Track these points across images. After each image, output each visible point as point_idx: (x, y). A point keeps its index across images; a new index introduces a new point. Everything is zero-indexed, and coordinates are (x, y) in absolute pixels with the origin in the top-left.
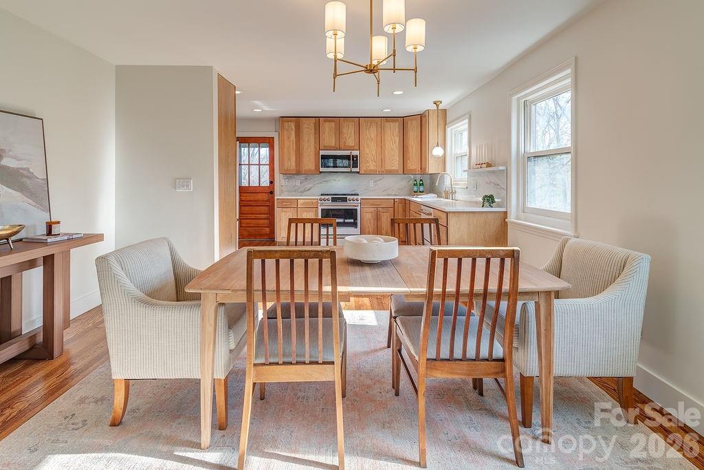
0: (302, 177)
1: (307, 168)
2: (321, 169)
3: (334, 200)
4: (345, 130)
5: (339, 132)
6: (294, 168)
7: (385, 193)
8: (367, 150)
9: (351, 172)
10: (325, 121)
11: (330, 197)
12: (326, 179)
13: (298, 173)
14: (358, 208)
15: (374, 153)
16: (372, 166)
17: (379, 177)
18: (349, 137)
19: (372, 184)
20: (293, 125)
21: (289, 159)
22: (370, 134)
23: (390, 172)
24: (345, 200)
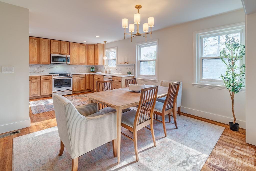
0: (39, 66)
1: (43, 61)
2: (52, 62)
3: (60, 75)
4: (63, 46)
5: (60, 47)
6: (36, 61)
7: (79, 72)
8: (73, 56)
9: (66, 64)
10: (53, 41)
11: (59, 74)
12: (52, 67)
13: (38, 64)
14: (72, 79)
15: (76, 56)
16: (75, 62)
17: (76, 66)
18: (65, 49)
19: (73, 69)
20: (36, 41)
21: (33, 57)
22: (74, 49)
23: (82, 64)
24: (65, 75)
